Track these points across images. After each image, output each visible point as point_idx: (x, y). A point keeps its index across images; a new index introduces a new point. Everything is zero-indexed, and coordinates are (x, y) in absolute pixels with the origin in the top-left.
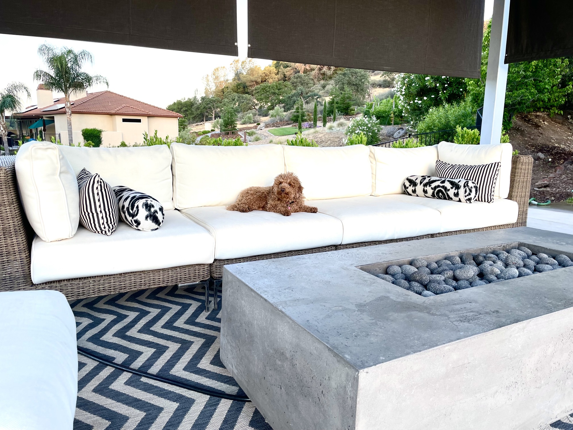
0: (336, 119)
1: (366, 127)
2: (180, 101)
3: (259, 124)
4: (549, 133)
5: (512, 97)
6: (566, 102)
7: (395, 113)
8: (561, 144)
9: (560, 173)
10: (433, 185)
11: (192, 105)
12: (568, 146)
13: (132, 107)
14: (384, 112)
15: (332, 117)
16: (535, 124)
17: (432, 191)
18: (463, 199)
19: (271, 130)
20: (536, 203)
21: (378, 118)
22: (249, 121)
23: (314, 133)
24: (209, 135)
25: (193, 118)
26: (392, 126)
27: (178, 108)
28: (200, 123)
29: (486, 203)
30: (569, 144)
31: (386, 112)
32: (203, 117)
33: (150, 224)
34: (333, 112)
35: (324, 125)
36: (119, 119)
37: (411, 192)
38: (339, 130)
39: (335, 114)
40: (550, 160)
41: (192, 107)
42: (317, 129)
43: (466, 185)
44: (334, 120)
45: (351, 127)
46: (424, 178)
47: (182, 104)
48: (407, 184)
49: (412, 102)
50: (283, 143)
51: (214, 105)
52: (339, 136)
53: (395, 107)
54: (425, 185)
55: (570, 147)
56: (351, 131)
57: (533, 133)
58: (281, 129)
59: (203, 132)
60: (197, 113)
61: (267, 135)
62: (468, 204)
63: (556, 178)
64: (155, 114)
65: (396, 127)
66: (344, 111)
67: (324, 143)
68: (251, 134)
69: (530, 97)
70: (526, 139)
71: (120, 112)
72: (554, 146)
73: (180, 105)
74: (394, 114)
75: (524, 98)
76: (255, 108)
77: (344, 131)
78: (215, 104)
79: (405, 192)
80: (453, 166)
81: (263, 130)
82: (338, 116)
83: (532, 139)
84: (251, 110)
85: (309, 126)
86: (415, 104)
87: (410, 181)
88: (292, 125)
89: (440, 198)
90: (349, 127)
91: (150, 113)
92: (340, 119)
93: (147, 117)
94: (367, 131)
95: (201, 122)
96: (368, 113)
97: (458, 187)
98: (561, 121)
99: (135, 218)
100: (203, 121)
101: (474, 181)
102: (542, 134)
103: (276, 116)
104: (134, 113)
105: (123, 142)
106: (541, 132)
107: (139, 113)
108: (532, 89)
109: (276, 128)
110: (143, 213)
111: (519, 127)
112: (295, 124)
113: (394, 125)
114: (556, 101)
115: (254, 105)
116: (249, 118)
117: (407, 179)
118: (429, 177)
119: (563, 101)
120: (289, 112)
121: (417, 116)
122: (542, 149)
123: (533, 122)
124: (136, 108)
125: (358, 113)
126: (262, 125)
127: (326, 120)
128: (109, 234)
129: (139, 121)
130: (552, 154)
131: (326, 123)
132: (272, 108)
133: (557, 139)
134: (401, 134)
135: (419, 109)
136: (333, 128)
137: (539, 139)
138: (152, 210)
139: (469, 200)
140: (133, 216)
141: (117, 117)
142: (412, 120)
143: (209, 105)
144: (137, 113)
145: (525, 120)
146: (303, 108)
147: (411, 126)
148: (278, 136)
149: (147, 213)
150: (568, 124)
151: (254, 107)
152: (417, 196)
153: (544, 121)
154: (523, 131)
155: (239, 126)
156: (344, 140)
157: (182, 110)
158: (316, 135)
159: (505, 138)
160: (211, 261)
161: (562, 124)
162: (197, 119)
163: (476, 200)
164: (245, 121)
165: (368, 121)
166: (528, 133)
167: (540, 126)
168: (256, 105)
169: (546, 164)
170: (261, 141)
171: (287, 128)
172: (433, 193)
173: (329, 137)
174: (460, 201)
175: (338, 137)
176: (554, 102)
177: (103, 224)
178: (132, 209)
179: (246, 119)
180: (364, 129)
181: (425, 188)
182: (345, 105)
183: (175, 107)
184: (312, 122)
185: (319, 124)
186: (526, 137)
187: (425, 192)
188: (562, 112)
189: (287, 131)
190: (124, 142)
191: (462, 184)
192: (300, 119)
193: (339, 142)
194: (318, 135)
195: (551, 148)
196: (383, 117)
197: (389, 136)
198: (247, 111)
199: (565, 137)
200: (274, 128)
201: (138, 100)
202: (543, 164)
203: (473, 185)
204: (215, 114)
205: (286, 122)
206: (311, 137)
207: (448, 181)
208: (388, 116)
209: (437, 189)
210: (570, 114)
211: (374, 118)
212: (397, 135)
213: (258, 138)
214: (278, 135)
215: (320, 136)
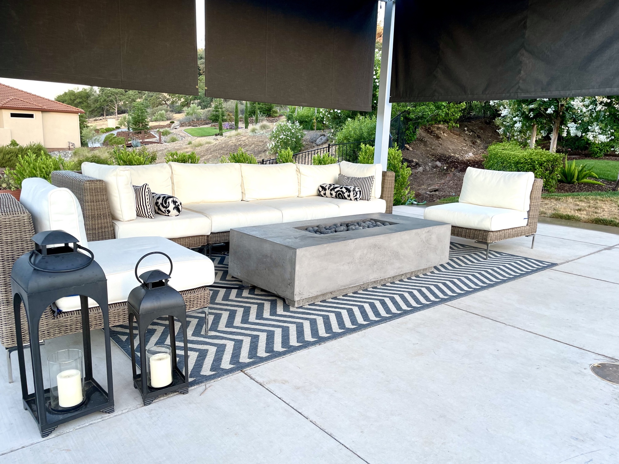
0: (258, 120)
1: (289, 133)
2: (72, 90)
3: (173, 122)
4: (447, 144)
5: (415, 112)
6: (461, 117)
7: (317, 118)
8: (456, 154)
9: (449, 179)
10: (336, 190)
11: (88, 96)
12: (462, 155)
13: (22, 99)
14: (306, 117)
15: (254, 118)
16: (436, 136)
17: (335, 194)
18: (353, 198)
19: (187, 130)
20: (416, 203)
21: (301, 123)
22: (161, 118)
23: (237, 135)
24: (115, 132)
25: (90, 112)
26: (314, 131)
27: (71, 100)
28: (98, 118)
29: (367, 201)
30: (463, 153)
31: (309, 117)
32: (103, 111)
33: (175, 212)
34: (255, 113)
35: (246, 127)
36: (7, 113)
37: (323, 195)
38: (263, 133)
39: (257, 115)
40: (445, 168)
41: (88, 99)
42: (239, 131)
43: (354, 190)
44: (257, 121)
45: (275, 132)
46: (330, 185)
47: (75, 95)
48: (321, 189)
49: (332, 111)
50: (203, 145)
51: (116, 98)
52: (263, 139)
53: (317, 113)
54: (331, 190)
55: (463, 156)
56: (275, 136)
57: (434, 144)
58: (200, 129)
59: (106, 130)
60: (95, 107)
61: (183, 135)
62: (356, 201)
63: (446, 184)
64: (51, 109)
65: (319, 133)
66: (266, 112)
67: (248, 147)
68: (166, 134)
69: (429, 113)
70: (428, 149)
71: (8, 106)
72: (450, 156)
73: (73, 96)
74: (316, 120)
75: (425, 113)
76: (166, 104)
77: (268, 135)
78: (118, 96)
79: (319, 195)
80: (348, 178)
81: (179, 130)
82: (260, 118)
83: (433, 149)
84: (161, 105)
85: (230, 127)
86: (335, 113)
87: (322, 187)
88: (210, 125)
89: (340, 198)
90: (273, 132)
91: (45, 107)
92: (262, 121)
93: (41, 112)
94: (291, 137)
95: (100, 116)
96: (291, 117)
97: (349, 191)
98: (458, 133)
99: (167, 209)
100: (103, 115)
101: (359, 188)
102: (441, 144)
103: (192, 114)
104: (25, 107)
105: (13, 140)
106: (441, 143)
107: (31, 107)
108: (431, 106)
109: (193, 127)
110: (172, 206)
111: (422, 139)
112: (214, 124)
113: (317, 130)
114: (453, 115)
115: (165, 100)
116: (162, 115)
117: (321, 186)
118: (333, 185)
119: (458, 115)
120: (206, 110)
121: (337, 124)
122: (440, 158)
123: (435, 134)
124: (27, 101)
125: (281, 116)
126: (176, 123)
127: (248, 122)
128: (153, 218)
129: (31, 116)
130: (448, 163)
131: (248, 125)
132: (187, 104)
133: (453, 149)
134: (323, 141)
135: (339, 118)
136: (256, 131)
137: (439, 149)
138: (177, 204)
139: (356, 199)
140: (166, 207)
141: (4, 111)
142: (332, 128)
143: (110, 98)
144: (29, 107)
145: (428, 132)
146: (223, 107)
147: (332, 134)
148: (196, 137)
149: (174, 206)
150: (464, 136)
151: (164, 103)
152: (327, 197)
153: (444, 133)
154: (426, 141)
155: (151, 124)
156: (268, 144)
157: (75, 102)
158: (239, 138)
159: (398, 153)
160: (209, 234)
161: (459, 135)
162: (95, 113)
163: (361, 199)
164: (157, 118)
165: (291, 126)
166: (430, 144)
167: (440, 138)
168: (168, 100)
169: (441, 171)
170: (178, 142)
171: (205, 128)
172: (336, 195)
173: (253, 141)
174: (351, 200)
175: (262, 141)
176: (451, 116)
177: (149, 212)
178: (166, 204)
179: (157, 115)
180: (288, 134)
181: (331, 192)
182: (267, 106)
183: (67, 98)
184: (234, 123)
185: (241, 125)
186: (428, 147)
187: (331, 194)
188: (458, 126)
189: (206, 132)
190: (15, 141)
191: (352, 189)
192: (220, 120)
193: (263, 146)
194: (241, 138)
195: (448, 157)
196: (306, 122)
197: (312, 142)
198: (157, 106)
199: (460, 147)
200: (190, 127)
201: (29, 92)
202: (439, 171)
203: (358, 190)
204: (118, 108)
205: (204, 121)
206: (234, 139)
207: (344, 187)
208: (311, 121)
209: (338, 193)
210: (466, 126)
211: (297, 124)
212: (320, 141)
213: (175, 139)
214: (196, 135)
215: (244, 139)
